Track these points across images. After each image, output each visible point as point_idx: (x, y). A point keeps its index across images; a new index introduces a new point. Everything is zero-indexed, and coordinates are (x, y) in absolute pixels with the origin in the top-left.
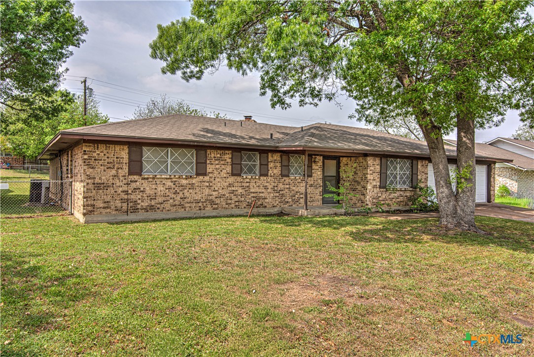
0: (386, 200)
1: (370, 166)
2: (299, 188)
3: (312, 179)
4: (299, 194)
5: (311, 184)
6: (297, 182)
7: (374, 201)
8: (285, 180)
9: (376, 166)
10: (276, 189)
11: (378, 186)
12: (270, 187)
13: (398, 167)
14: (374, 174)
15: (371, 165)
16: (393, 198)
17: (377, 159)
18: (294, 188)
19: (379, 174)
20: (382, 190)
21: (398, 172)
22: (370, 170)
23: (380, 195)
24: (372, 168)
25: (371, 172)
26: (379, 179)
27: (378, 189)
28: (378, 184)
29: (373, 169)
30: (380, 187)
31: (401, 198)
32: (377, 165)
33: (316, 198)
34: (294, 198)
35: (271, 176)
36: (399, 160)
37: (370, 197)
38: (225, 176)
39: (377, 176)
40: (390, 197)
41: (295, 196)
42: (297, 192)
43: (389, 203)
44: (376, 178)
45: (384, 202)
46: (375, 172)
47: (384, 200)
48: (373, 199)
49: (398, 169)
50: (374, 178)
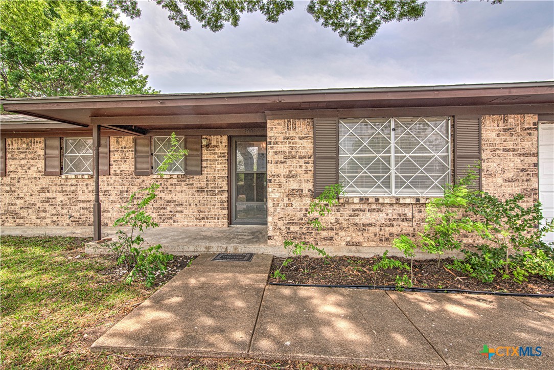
0: (342, 229)
1: (277, 143)
2: (173, 194)
3: (203, 177)
4: (172, 204)
5: (201, 188)
6: (168, 184)
7: (293, 228)
8: (143, 181)
9: (297, 140)
10: (125, 196)
11: (306, 192)
12: (113, 192)
13: (393, 141)
14: (293, 163)
15: (280, 140)
16: (370, 225)
17: (298, 123)
18: (162, 195)
19: (311, 160)
20: (323, 202)
21: (393, 155)
22: (276, 153)
23: (317, 214)
24: (280, 147)
25: (280, 157)
26: (311, 174)
27: (308, 200)
28: (310, 186)
29: (287, 149)
31: (405, 224)
32: (301, 139)
33: (213, 213)
34: (162, 211)
35: (116, 175)
36: (395, 121)
37: (280, 219)
38: (35, 175)
39: (301, 166)
40: (357, 221)
41: (165, 209)
42: (168, 202)
43: (351, 236)
44: (300, 172)
45: (332, 234)
46: (293, 157)
47: (333, 230)
48: (288, 223)
49: (393, 145)
50: (293, 173)
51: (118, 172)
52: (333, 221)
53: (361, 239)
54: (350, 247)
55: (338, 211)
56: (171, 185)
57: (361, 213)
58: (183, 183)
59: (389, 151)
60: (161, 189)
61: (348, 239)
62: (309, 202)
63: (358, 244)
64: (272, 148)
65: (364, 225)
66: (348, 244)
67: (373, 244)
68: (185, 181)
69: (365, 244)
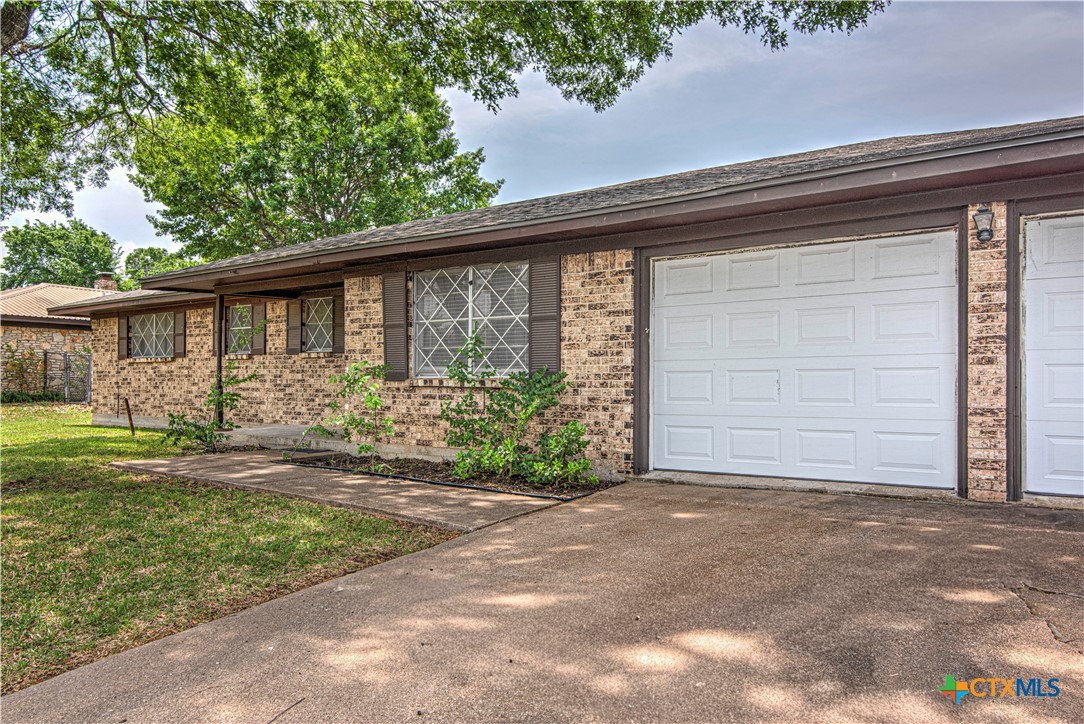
0: (413, 422)
1: (352, 309)
2: (322, 380)
4: (321, 395)
8: (295, 362)
9: (371, 304)
10: (278, 382)
12: (269, 377)
13: (470, 300)
14: (367, 333)
15: (356, 304)
17: (373, 279)
18: (312, 381)
19: (383, 330)
20: (395, 385)
21: (470, 319)
22: (352, 321)
23: (389, 402)
24: (358, 314)
25: (356, 327)
26: (382, 348)
27: (381, 383)
28: (382, 363)
29: (361, 316)
30: (389, 378)
32: (373, 301)
34: (311, 404)
35: (271, 354)
36: (474, 271)
37: (356, 407)
38: (206, 356)
39: (374, 338)
40: (427, 412)
41: (313, 400)
42: (317, 391)
43: (421, 432)
44: (373, 345)
45: (403, 428)
46: (368, 327)
47: (404, 423)
48: (363, 413)
49: (470, 305)
50: (368, 346)
51: (273, 350)
52: (404, 411)
53: (431, 437)
54: (420, 447)
55: (409, 397)
56: (320, 367)
57: (431, 401)
58: (332, 365)
59: (466, 314)
60: (310, 373)
61: (419, 436)
62: (382, 385)
63: (427, 444)
64: (349, 315)
65: (434, 417)
66: (419, 443)
67: (443, 444)
68: (333, 361)
69: (435, 444)
